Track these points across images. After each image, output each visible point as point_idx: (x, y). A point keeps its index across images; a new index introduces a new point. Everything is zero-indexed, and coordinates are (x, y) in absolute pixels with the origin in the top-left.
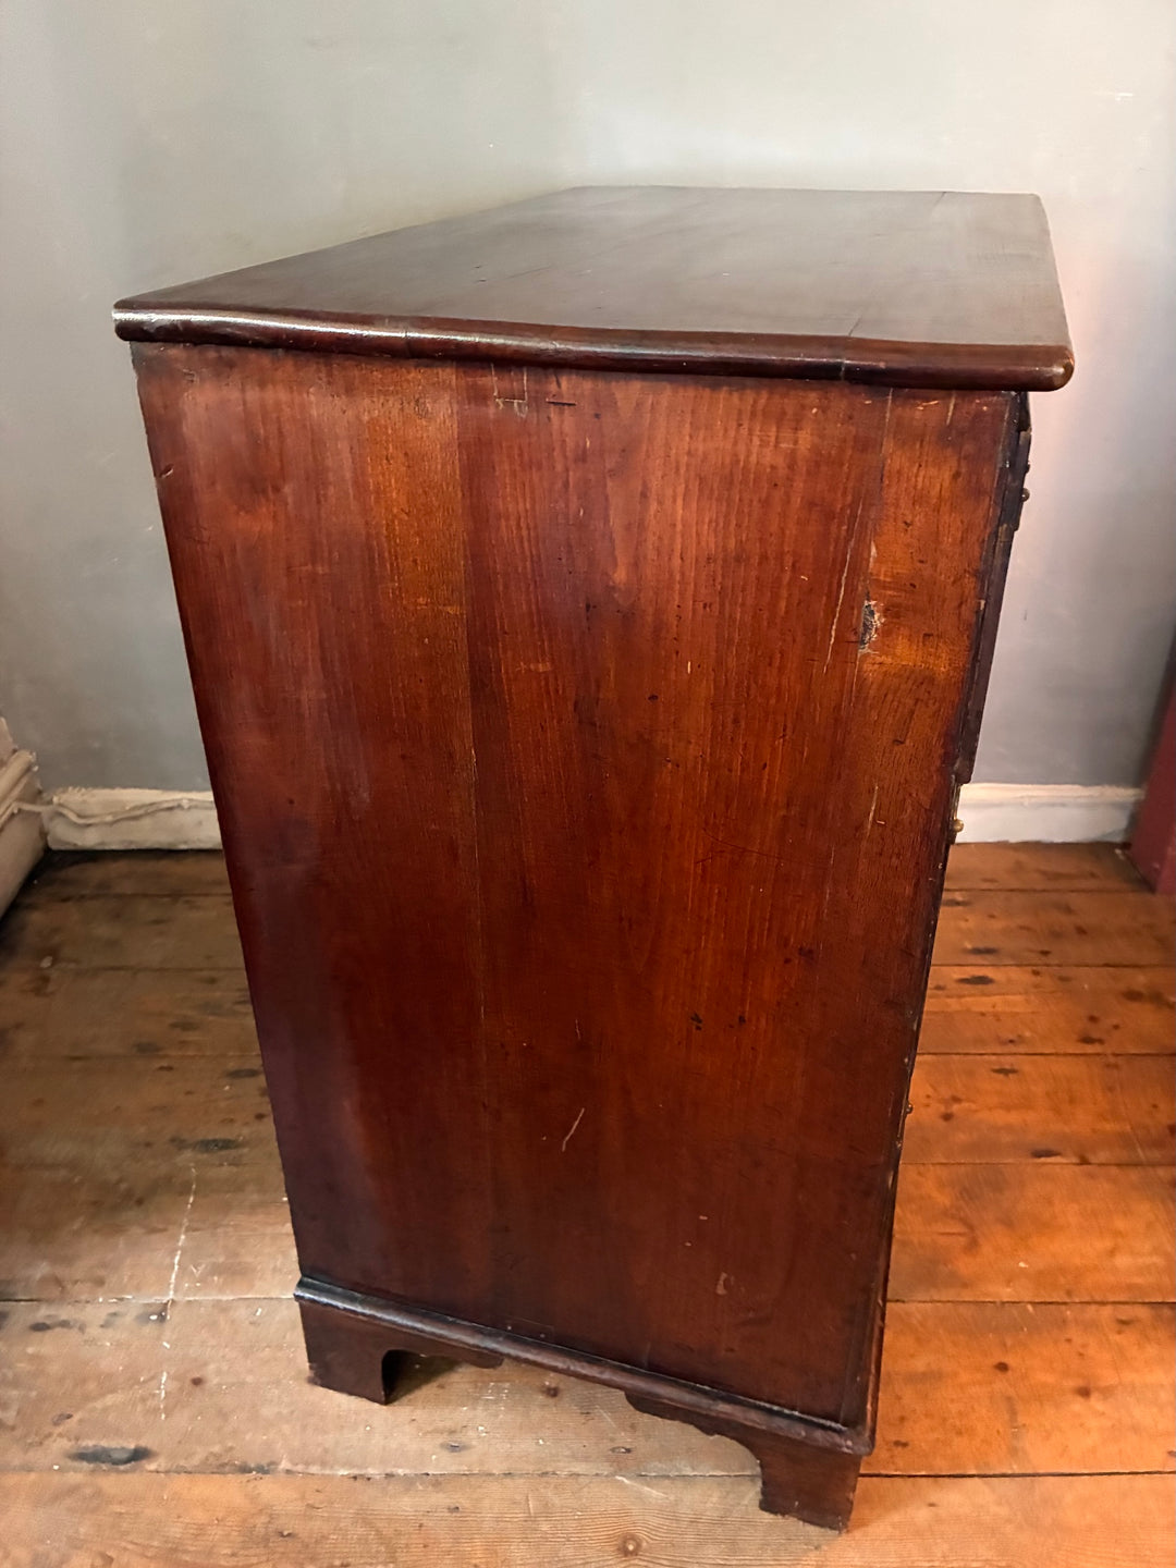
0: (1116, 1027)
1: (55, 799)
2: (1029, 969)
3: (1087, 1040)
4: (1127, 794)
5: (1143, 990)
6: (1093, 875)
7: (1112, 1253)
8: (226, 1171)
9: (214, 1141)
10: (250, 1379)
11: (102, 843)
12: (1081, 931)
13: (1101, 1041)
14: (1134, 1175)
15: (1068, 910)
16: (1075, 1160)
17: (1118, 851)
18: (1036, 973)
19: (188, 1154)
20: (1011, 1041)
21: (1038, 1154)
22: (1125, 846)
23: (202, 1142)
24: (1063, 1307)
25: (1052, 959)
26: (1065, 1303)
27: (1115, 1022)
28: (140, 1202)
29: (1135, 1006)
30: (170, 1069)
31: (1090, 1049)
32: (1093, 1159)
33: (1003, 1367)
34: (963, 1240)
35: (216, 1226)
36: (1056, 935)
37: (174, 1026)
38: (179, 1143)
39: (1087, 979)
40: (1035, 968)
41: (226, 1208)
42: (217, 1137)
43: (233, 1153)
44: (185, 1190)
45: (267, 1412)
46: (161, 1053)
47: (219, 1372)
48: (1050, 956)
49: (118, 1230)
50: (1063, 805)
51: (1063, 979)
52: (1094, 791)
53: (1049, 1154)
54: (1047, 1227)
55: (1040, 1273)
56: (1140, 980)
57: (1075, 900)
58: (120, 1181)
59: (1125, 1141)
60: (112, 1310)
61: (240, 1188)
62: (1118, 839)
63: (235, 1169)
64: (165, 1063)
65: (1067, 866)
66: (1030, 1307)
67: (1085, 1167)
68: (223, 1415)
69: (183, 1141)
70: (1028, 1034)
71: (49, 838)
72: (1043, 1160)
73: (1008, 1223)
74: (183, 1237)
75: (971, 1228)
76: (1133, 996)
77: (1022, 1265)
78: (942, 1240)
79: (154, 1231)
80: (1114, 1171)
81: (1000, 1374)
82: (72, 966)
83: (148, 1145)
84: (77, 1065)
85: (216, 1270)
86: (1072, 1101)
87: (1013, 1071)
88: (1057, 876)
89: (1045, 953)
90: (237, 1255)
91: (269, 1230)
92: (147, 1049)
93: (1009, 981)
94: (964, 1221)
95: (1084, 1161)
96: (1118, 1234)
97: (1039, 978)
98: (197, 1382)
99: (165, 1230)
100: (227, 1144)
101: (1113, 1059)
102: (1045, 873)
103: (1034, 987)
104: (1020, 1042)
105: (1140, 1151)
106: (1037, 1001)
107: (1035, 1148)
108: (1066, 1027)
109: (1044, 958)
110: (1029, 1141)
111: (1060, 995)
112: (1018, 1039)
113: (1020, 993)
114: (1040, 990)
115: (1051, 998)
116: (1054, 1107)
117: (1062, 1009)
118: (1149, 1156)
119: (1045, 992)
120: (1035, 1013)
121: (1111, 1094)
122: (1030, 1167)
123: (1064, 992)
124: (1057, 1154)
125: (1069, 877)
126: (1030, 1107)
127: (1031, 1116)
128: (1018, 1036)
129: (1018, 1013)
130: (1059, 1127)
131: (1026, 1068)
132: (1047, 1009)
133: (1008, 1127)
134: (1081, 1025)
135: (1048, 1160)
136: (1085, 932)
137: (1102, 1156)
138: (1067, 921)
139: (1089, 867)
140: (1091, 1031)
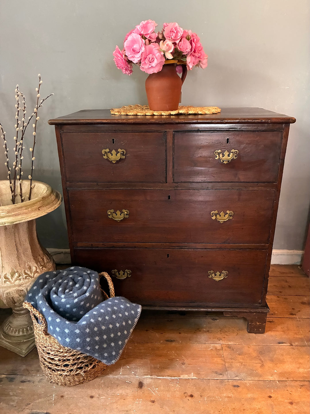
2: (277, 296)
3: (292, 314)
4: (300, 252)
5: (306, 302)
6: (293, 273)
7: (299, 368)
10: (75, 396)
12: (290, 287)
13: (295, 315)
14: (304, 349)
15: (286, 282)
16: (289, 345)
17: (299, 267)
18: (279, 297)
20: (272, 314)
21: (279, 343)
22: (301, 266)
24: (286, 382)
25: (282, 294)
26: (286, 381)
27: (299, 310)
29: (304, 306)
31: (292, 316)
32: (293, 344)
33: (270, 397)
34: (260, 365)
36: (283, 288)
39: (292, 299)
45: (80, 405)
47: (68, 394)
50: (284, 255)
51: (285, 299)
52: (291, 252)
53: (282, 343)
54: (282, 362)
55: (280, 373)
56: (305, 299)
57: (288, 279)
59: (301, 340)
60: (41, 378)
62: (299, 264)
65: (286, 270)
66: (277, 382)
67: (291, 346)
68: (69, 405)
70: (276, 312)
73: (272, 361)
75: (262, 361)
76: (303, 303)
77: (275, 371)
78: (255, 365)
80: (299, 348)
81: (270, 399)
86: (288, 330)
87: (273, 322)
88: (284, 273)
89: (280, 292)
93: (271, 299)
94: (260, 360)
95: (292, 345)
96: (300, 363)
97: (279, 298)
98: (62, 397)
101: (298, 319)
102: (280, 272)
103: (278, 301)
104: (275, 314)
105: (306, 342)
106: (279, 304)
107: (279, 341)
108: (286, 311)
109: (280, 293)
110: (277, 340)
111: (284, 303)
112: (274, 314)
113: (274, 302)
114: (279, 301)
115: (282, 303)
116: (283, 331)
117: (285, 306)
118: (308, 344)
119: (281, 302)
120: (278, 307)
121: (298, 328)
122: (277, 346)
123: (286, 302)
124: (284, 343)
125: (286, 273)
126: (277, 331)
127: (278, 333)
128: (274, 313)
129: (273, 307)
130: (285, 336)
131: (276, 321)
132: (281, 306)
133: (272, 336)
134: (290, 310)
135: (282, 344)
136: (291, 287)
137: (296, 344)
138: (286, 284)
139: (292, 271)
140: (293, 312)
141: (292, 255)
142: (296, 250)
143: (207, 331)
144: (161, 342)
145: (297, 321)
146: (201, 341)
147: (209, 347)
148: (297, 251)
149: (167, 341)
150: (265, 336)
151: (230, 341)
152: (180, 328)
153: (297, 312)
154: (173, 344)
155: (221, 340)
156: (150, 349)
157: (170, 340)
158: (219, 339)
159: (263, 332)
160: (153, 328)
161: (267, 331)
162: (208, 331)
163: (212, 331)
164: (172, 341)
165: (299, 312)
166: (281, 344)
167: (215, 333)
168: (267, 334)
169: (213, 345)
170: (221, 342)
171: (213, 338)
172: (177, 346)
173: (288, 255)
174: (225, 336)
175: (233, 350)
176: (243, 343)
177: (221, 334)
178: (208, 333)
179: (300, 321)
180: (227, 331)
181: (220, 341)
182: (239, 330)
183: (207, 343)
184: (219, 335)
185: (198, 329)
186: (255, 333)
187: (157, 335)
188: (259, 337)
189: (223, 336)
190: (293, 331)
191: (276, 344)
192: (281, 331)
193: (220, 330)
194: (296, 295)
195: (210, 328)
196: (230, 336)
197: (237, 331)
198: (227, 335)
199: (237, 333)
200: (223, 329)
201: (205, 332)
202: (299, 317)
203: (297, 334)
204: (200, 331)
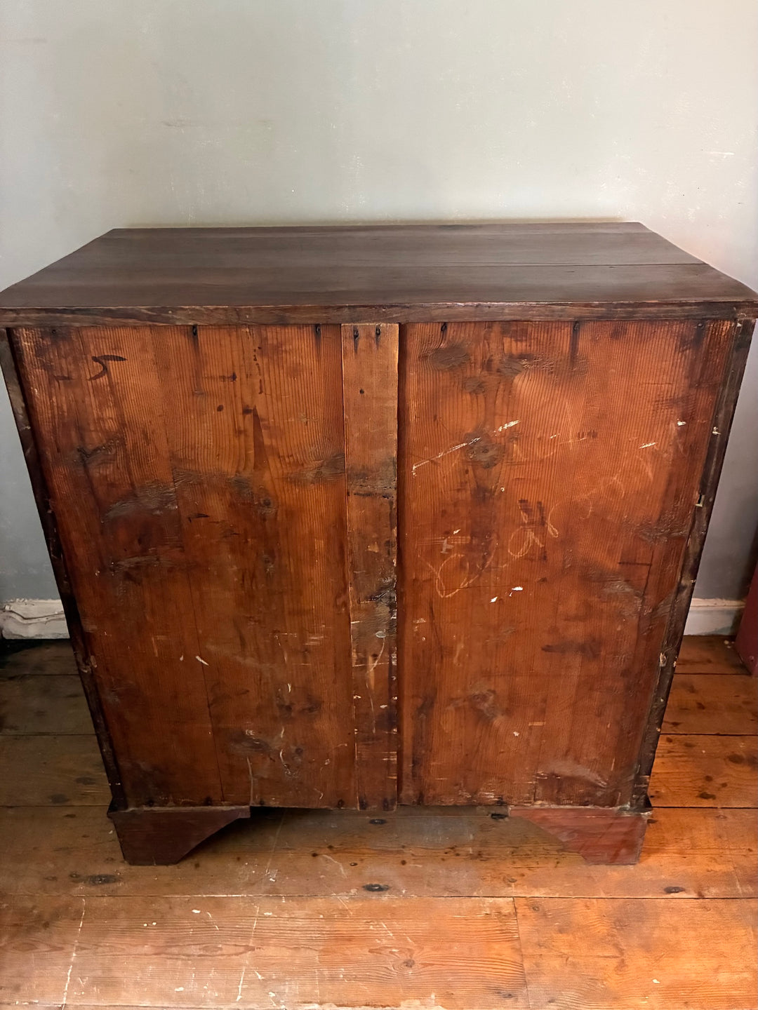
0: (724, 785)
1: (7, 608)
2: (665, 737)
3: (704, 796)
4: (732, 605)
5: (744, 756)
6: (709, 661)
7: (716, 970)
8: (105, 901)
9: (100, 876)
11: (40, 635)
12: (701, 706)
13: (713, 797)
14: (734, 906)
15: (692, 690)
16: (695, 896)
17: (727, 642)
18: (670, 741)
19: (81, 887)
21: (669, 891)
22: (731, 638)
23: (91, 877)
25: (680, 730)
28: (46, 925)
29: (739, 768)
30: (72, 816)
31: (706, 803)
32: (707, 894)
34: (614, 962)
35: (97, 946)
36: (684, 710)
37: (78, 781)
38: (75, 878)
39: (705, 745)
40: (669, 736)
41: (104, 933)
42: (102, 873)
43: (112, 886)
44: (77, 916)
46: (69, 803)
48: (679, 726)
49: (31, 947)
51: (689, 746)
52: (710, 603)
53: (677, 890)
54: (673, 950)
55: (668, 987)
56: (741, 747)
57: (695, 680)
58: (34, 908)
59: (728, 879)
61: (114, 916)
62: (726, 633)
63: (112, 900)
64: (69, 812)
65: (693, 653)
67: (701, 900)
69: (77, 876)
70: (663, 791)
71: (3, 631)
73: (647, 948)
74: (74, 955)
75: (621, 952)
76: (735, 759)
77: (655, 981)
78: (602, 962)
79: (55, 949)
80: (721, 904)
82: (13, 732)
83: (54, 879)
84: (10, 812)
85: (96, 982)
86: (694, 847)
87: (653, 822)
88: (685, 662)
89: (675, 724)
90: (110, 970)
91: (134, 950)
92: (59, 800)
94: (616, 946)
95: (701, 896)
96: (722, 955)
97: (671, 745)
99: (62, 949)
100: (107, 879)
101: (721, 812)
103: (669, 752)
104: (659, 797)
105: (738, 887)
106: (670, 764)
107: (667, 885)
108: (690, 785)
109: (675, 729)
110: (664, 880)
111: (686, 759)
112: (657, 794)
114: (673, 754)
115: (680, 761)
116: (681, 852)
117: (688, 771)
118: (745, 891)
119: (676, 756)
120: (668, 773)
121: (719, 839)
122: (662, 901)
123: (689, 756)
124: (682, 890)
125: (693, 663)
126: (664, 852)
127: (665, 859)
128: (657, 792)
129: (657, 773)
130: (683, 868)
131: (662, 819)
132: (677, 771)
133: (649, 868)
134: (700, 784)
135: (676, 895)
136: (703, 708)
137: (713, 891)
138: (691, 699)
139: (707, 655)
140: (707, 788)
142: (721, 598)
143: (476, 854)
144: (353, 891)
145: (718, 817)
146: (459, 889)
147: (481, 909)
148: (724, 601)
149: (370, 888)
150: (631, 868)
151: (536, 886)
152: (403, 847)
153: (719, 790)
154: (385, 898)
155: (513, 885)
156: (321, 916)
157: (376, 886)
158: (509, 881)
160: (330, 847)
162: (480, 855)
163: (489, 854)
164: (381, 889)
165: (723, 789)
166: (672, 894)
167: (498, 860)
169: (491, 900)
170: (513, 890)
171: (493, 878)
172: (394, 906)
174: (526, 871)
175: (545, 915)
176: (571, 892)
177: (514, 863)
178: (478, 860)
179: (725, 818)
180: (529, 853)
181: (509, 886)
182: (562, 850)
183: (475, 894)
184: (508, 869)
185: (452, 848)
187: (342, 869)
188: (616, 875)
189: (520, 871)
190: (707, 852)
191: (661, 893)
192: (675, 851)
193: (512, 849)
194: (718, 735)
195: (485, 843)
196: (538, 870)
197: (556, 853)
198: (529, 868)
199: (556, 861)
200: (520, 848)
201: (472, 857)
202: (724, 806)
203: (716, 861)
204: (458, 855)
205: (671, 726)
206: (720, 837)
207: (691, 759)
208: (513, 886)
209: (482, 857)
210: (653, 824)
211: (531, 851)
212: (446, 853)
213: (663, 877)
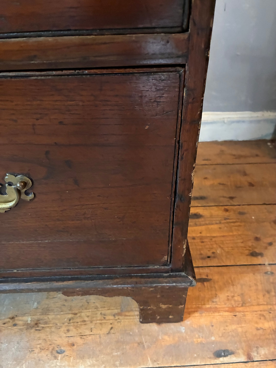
0: (270, 244)
2: (223, 208)
3: (254, 254)
6: (257, 155)
12: (251, 185)
13: (261, 255)
15: (245, 174)
16: (244, 359)
17: (269, 144)
18: (227, 210)
20: (209, 257)
21: (218, 355)
22: (272, 141)
25: (235, 202)
27: (269, 240)
31: (255, 261)
36: (238, 187)
39: (254, 213)
40: (226, 207)
48: (234, 200)
50: (243, 122)
51: (241, 213)
52: (258, 115)
53: (226, 354)
57: (248, 168)
62: (269, 138)
65: (246, 151)
67: (250, 364)
70: (219, 251)
72: (222, 360)
86: (244, 304)
88: (240, 157)
89: (231, 198)
93: (211, 216)
95: (250, 359)
97: (227, 214)
101: (269, 268)
102: (234, 155)
103: (226, 219)
104: (214, 257)
106: (226, 228)
107: (217, 348)
108: (242, 245)
109: (231, 201)
110: (213, 343)
111: (238, 224)
112: (213, 255)
113: (217, 223)
114: (228, 221)
115: (233, 226)
116: (232, 310)
117: (240, 233)
120: (223, 236)
121: (267, 295)
122: (211, 366)
123: (241, 222)
124: (232, 353)
125: (245, 157)
126: (216, 310)
127: (217, 317)
128: (213, 253)
129: (214, 237)
130: (234, 327)
131: (216, 277)
132: (231, 234)
133: (200, 329)
134: (250, 244)
135: (225, 360)
136: (253, 186)
137: (264, 352)
138: (244, 180)
139: (255, 152)
140: (256, 248)
141: (259, 121)
142: (267, 111)
143: (33, 323)
145: (266, 273)
150: (183, 329)
153: (266, 248)
159: (179, 319)
161: (190, 313)
162: (37, 324)
163: (46, 323)
165: (269, 247)
167: (53, 329)
168: (189, 323)
173: (251, 122)
174: (77, 339)
177: (68, 331)
178: (33, 330)
179: (272, 273)
180: (86, 319)
181: (56, 358)
182: (119, 314)
184: (60, 338)
185: (12, 318)
186: (159, 322)
188: (166, 337)
189: (72, 340)
190: (256, 308)
191: (210, 358)
192: (227, 309)
193: (70, 316)
194: (264, 204)
195: (46, 311)
196: (90, 338)
197: (112, 317)
198: (82, 336)
199: (110, 326)
200: (79, 315)
201: (29, 327)
202: (271, 263)
203: (265, 318)
204: (15, 325)
205: (228, 199)
206: (268, 292)
207: (243, 224)
208: (59, 358)
209: (38, 327)
210: (208, 283)
211: (88, 316)
212: (4, 324)
213: (213, 338)
